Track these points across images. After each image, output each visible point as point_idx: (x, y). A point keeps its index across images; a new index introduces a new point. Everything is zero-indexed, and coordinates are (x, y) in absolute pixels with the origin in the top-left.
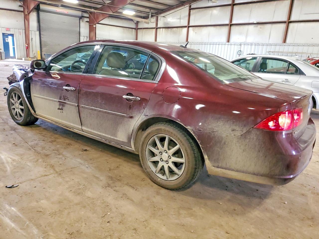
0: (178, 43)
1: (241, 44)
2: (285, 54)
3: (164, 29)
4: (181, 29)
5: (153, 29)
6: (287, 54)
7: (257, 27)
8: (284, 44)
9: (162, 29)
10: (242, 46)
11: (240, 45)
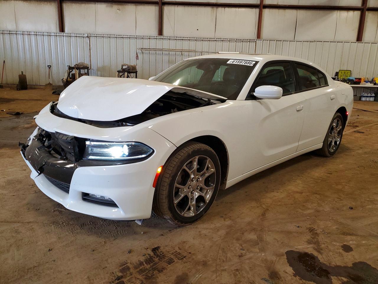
6: (168, 53)
7: (112, 7)
8: (162, 38)
10: (92, 39)
11: (87, 37)
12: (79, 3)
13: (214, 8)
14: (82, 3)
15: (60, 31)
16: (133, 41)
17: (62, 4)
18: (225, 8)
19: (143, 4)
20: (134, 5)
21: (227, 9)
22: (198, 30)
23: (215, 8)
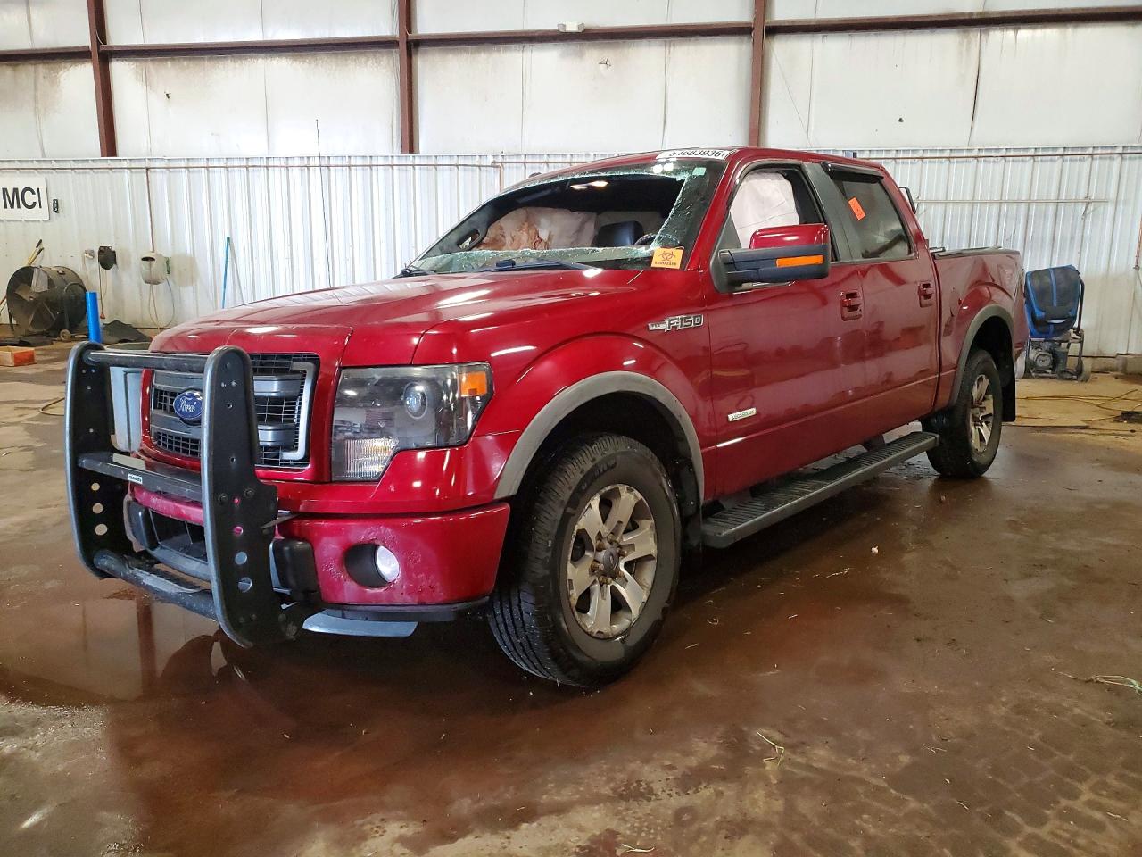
12: (467, 51)
13: (971, 35)
14: (479, 51)
15: (403, 152)
17: (414, 58)
18: (1017, 29)
19: (693, 39)
20: (661, 45)
21: (1025, 34)
22: (901, 120)
23: (974, 35)
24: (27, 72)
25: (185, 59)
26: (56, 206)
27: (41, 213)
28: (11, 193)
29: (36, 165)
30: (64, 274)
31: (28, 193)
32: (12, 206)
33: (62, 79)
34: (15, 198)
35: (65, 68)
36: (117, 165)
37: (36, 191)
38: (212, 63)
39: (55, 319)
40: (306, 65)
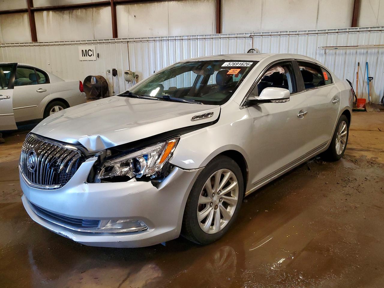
0: (95, 42)
1: (253, 34)
2: (362, 51)
3: (51, 13)
4: (94, 9)
5: (22, 14)
6: (365, 51)
8: (358, 30)
9: (45, 13)
10: (256, 39)
11: (250, 37)
15: (217, 33)
16: (312, 38)
24: (90, 11)
25: (141, 3)
26: (98, 56)
27: (94, 58)
28: (84, 51)
29: (93, 42)
30: (101, 78)
31: (90, 51)
32: (85, 56)
33: (101, 12)
34: (85, 53)
35: (102, 8)
36: (118, 41)
37: (92, 51)
38: (150, 4)
39: (98, 93)
40: (183, 3)
